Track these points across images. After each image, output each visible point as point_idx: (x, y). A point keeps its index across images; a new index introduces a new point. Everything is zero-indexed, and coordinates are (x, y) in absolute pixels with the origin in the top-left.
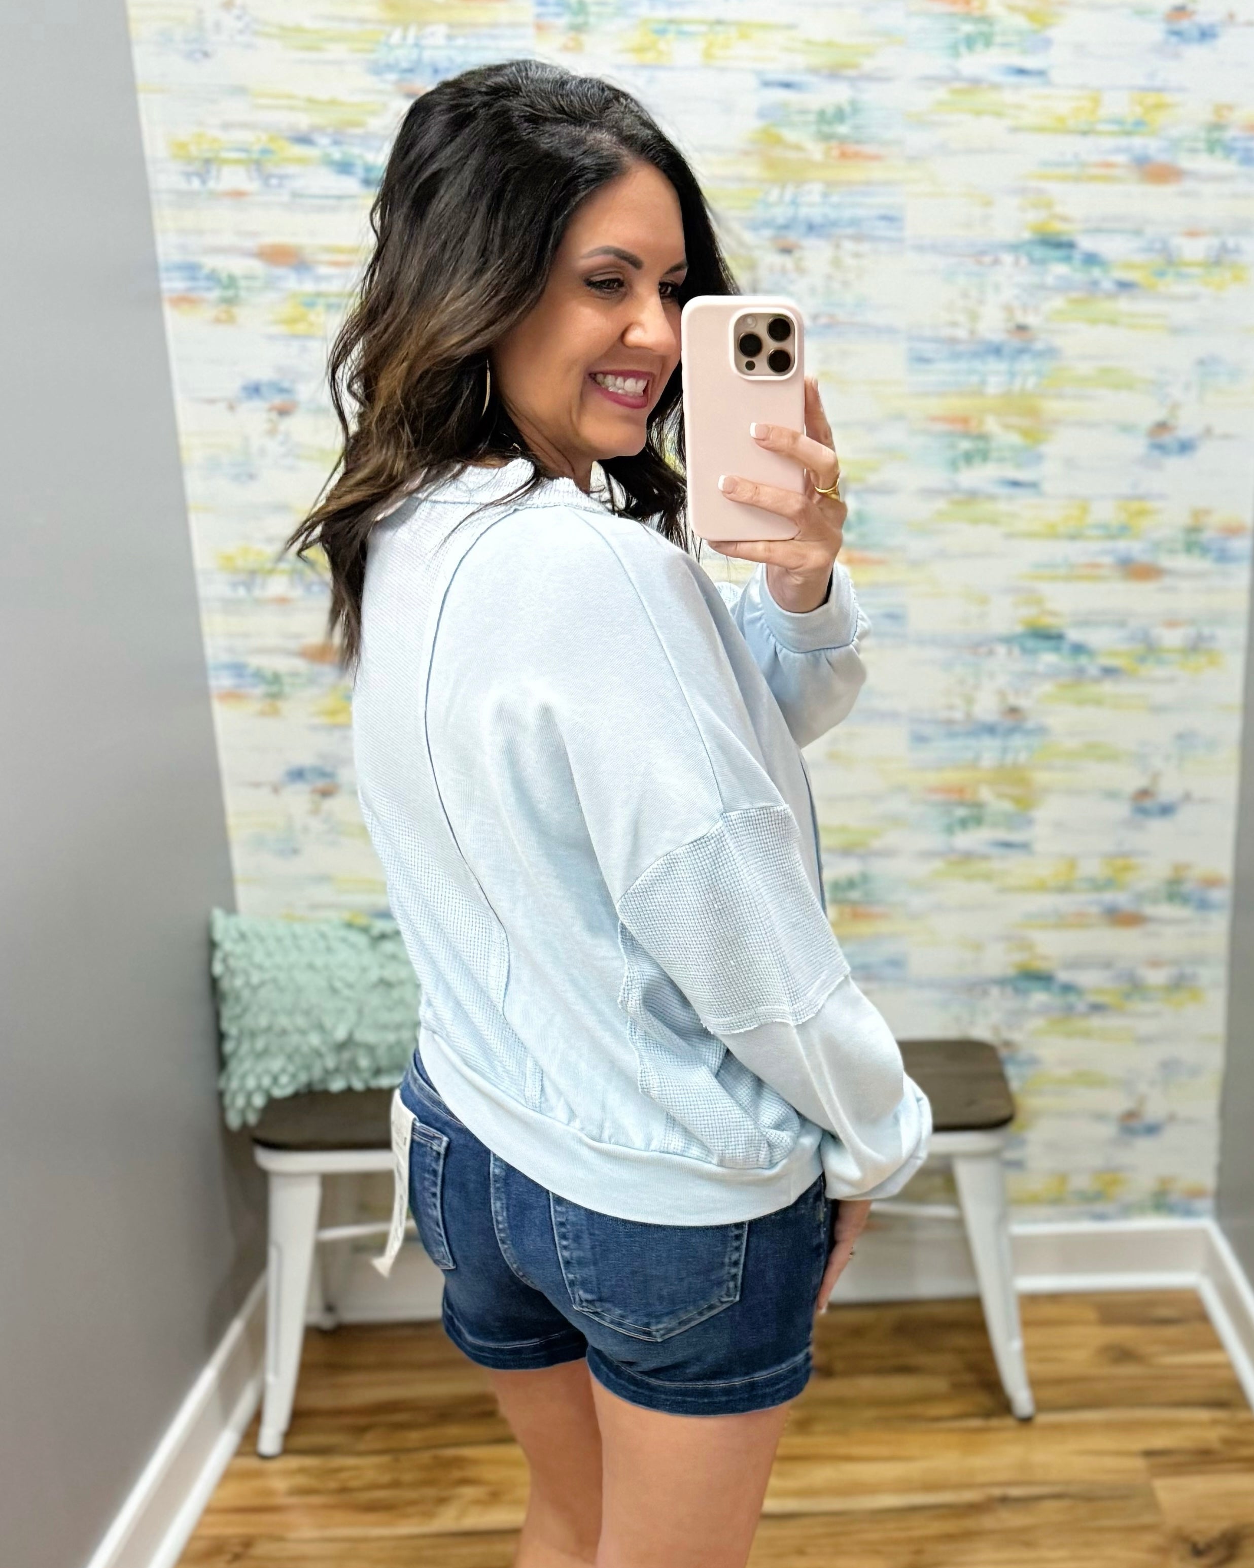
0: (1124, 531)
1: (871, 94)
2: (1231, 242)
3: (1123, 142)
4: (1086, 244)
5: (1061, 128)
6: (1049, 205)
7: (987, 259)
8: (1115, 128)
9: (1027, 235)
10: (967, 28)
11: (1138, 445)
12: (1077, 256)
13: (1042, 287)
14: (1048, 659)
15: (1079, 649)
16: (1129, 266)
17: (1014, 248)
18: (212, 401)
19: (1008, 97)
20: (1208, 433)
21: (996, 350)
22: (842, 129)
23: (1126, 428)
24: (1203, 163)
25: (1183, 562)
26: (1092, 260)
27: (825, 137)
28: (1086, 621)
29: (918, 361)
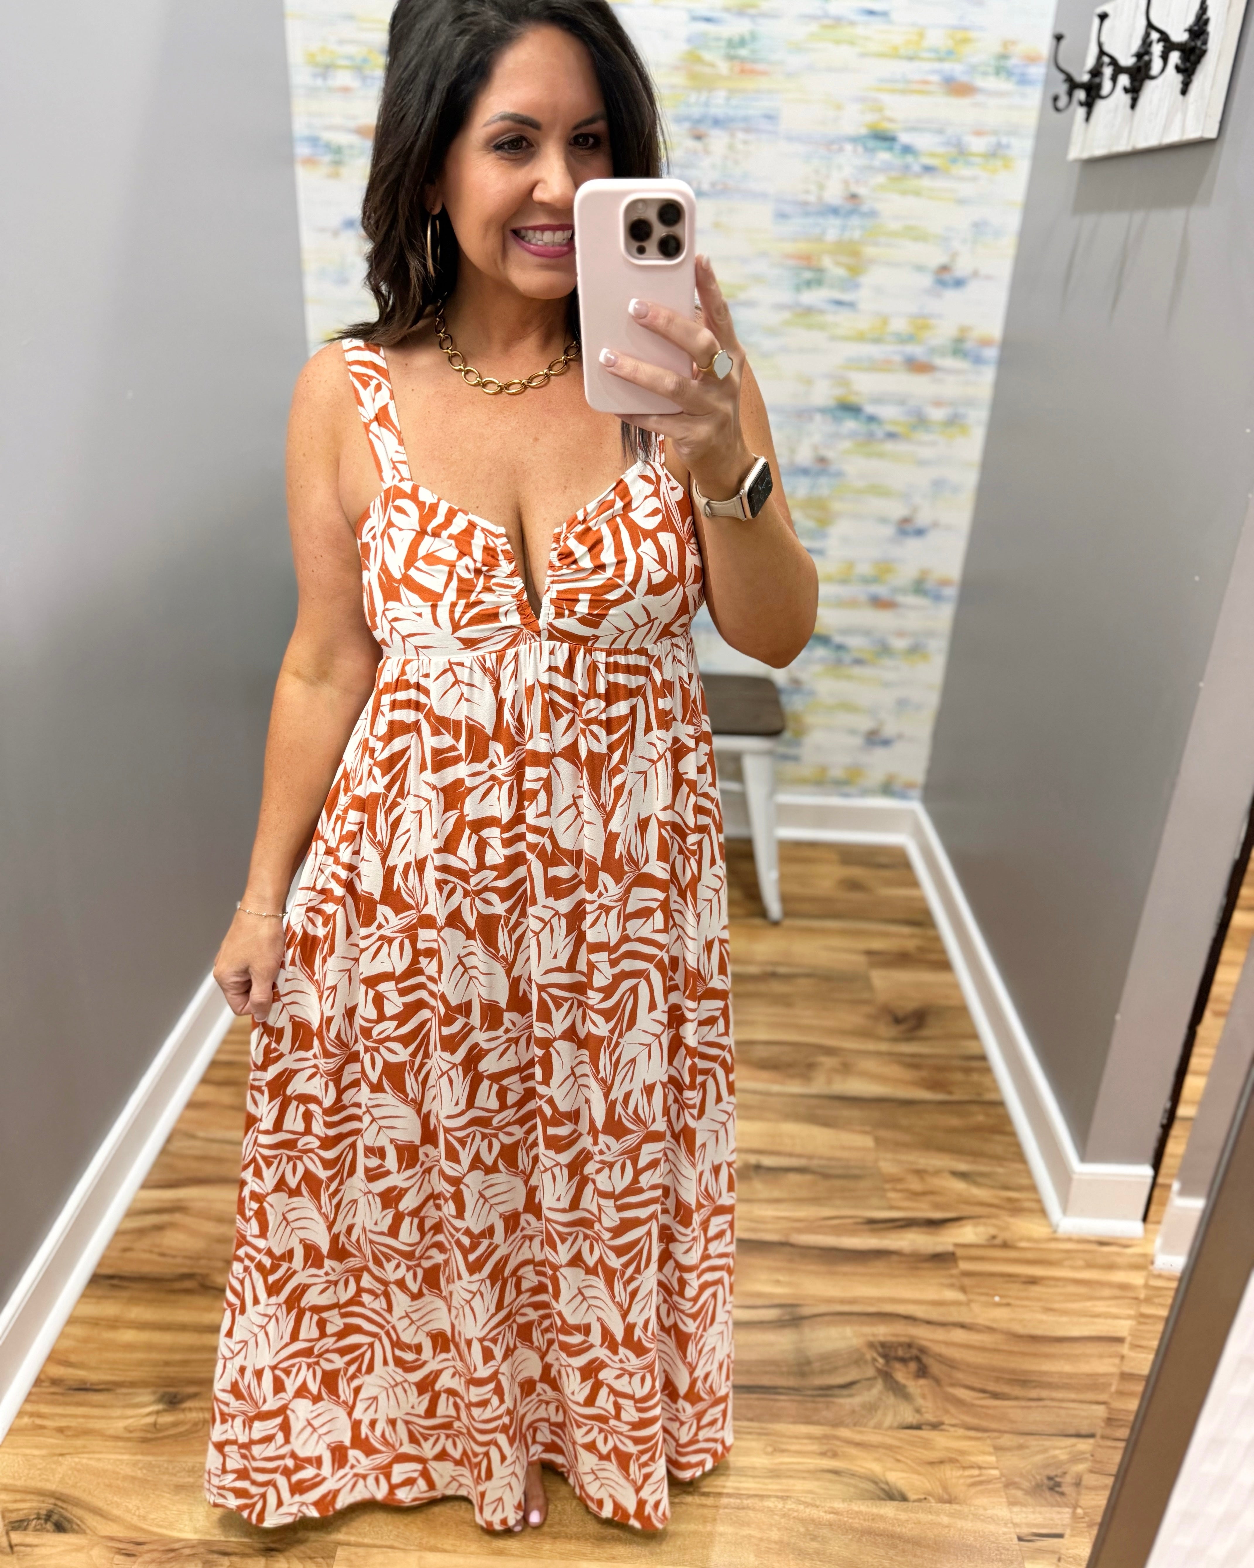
0: (910, 339)
1: (765, 27)
2: (1004, 140)
3: (937, 66)
4: (904, 138)
5: (894, 54)
6: (880, 110)
7: (835, 147)
8: (932, 55)
9: (863, 131)
11: (927, 281)
12: (897, 147)
13: (870, 168)
14: (850, 424)
15: (872, 419)
16: (933, 155)
17: (855, 140)
18: (322, 230)
19: (860, 30)
20: (975, 274)
21: (835, 211)
22: (743, 52)
23: (920, 268)
24: (991, 83)
25: (949, 362)
26: (907, 150)
27: (731, 58)
28: (879, 400)
29: (782, 216)
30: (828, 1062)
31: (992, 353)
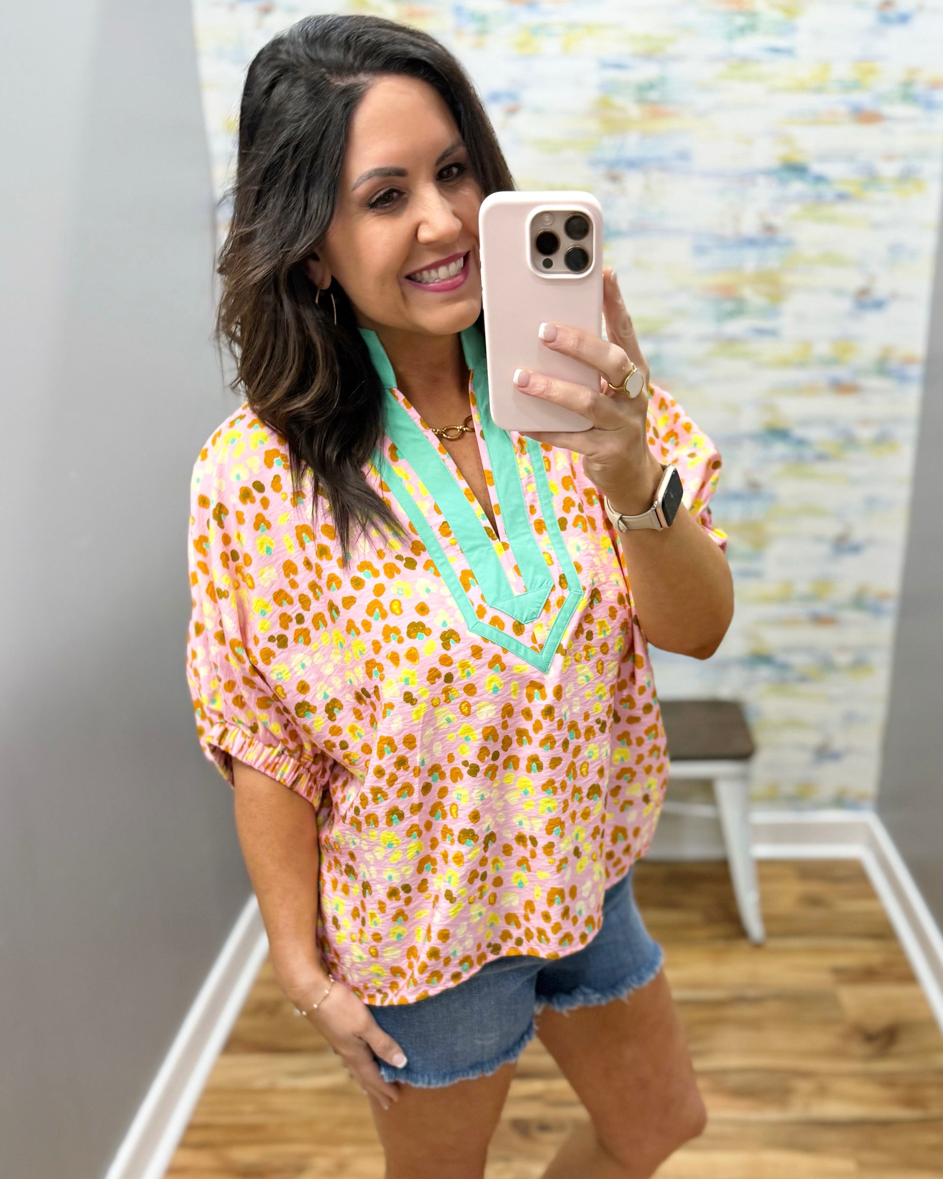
0: (834, 362)
1: (674, 70)
2: (915, 164)
3: (844, 96)
4: (816, 168)
5: (802, 88)
6: (791, 142)
7: (748, 181)
8: (839, 87)
9: (774, 163)
10: (740, 21)
11: (846, 304)
12: (810, 177)
13: (784, 199)
14: (780, 449)
15: (801, 442)
16: (846, 182)
17: (768, 173)
19: (766, 68)
20: (895, 296)
21: (751, 242)
22: (653, 95)
23: (839, 292)
24: (899, 110)
25: (874, 382)
26: (820, 179)
27: (641, 101)
28: (807, 422)
29: (700, 250)
30: (804, 1086)
31: (916, 371)
